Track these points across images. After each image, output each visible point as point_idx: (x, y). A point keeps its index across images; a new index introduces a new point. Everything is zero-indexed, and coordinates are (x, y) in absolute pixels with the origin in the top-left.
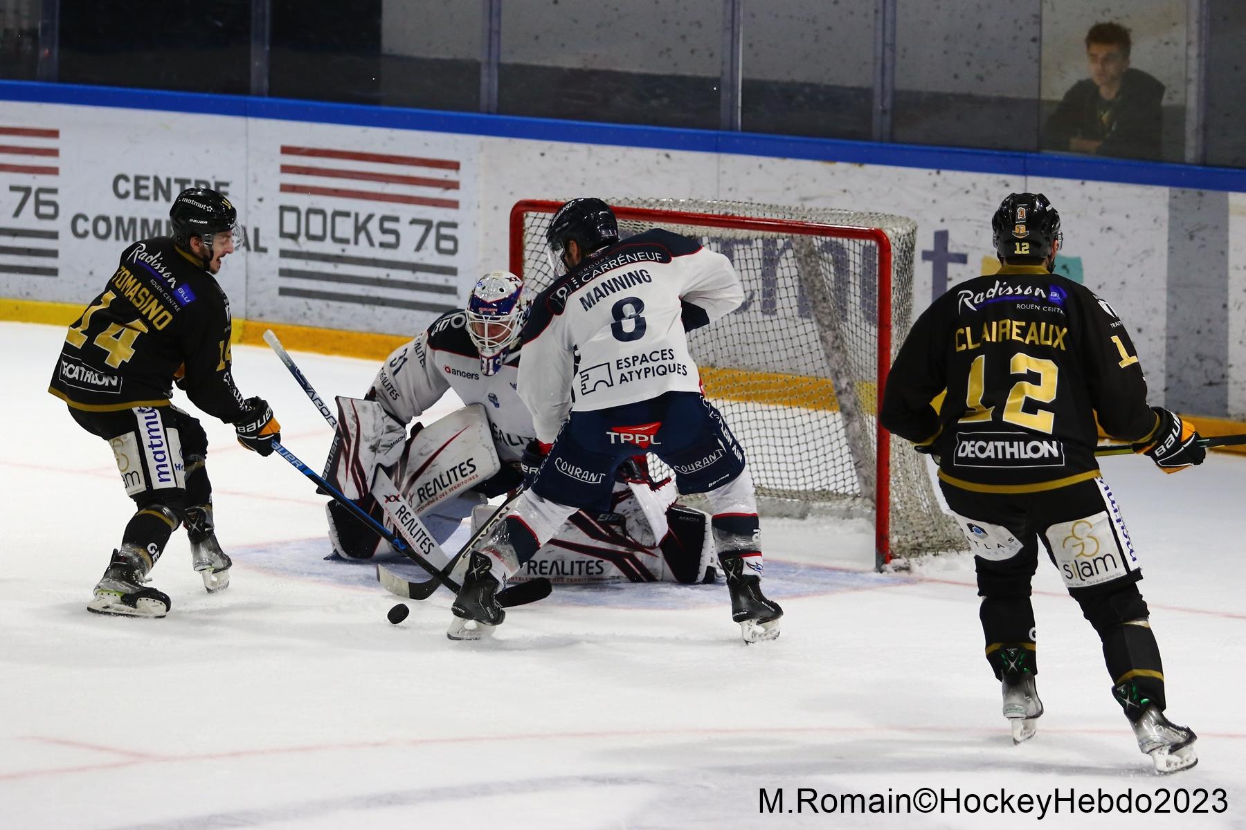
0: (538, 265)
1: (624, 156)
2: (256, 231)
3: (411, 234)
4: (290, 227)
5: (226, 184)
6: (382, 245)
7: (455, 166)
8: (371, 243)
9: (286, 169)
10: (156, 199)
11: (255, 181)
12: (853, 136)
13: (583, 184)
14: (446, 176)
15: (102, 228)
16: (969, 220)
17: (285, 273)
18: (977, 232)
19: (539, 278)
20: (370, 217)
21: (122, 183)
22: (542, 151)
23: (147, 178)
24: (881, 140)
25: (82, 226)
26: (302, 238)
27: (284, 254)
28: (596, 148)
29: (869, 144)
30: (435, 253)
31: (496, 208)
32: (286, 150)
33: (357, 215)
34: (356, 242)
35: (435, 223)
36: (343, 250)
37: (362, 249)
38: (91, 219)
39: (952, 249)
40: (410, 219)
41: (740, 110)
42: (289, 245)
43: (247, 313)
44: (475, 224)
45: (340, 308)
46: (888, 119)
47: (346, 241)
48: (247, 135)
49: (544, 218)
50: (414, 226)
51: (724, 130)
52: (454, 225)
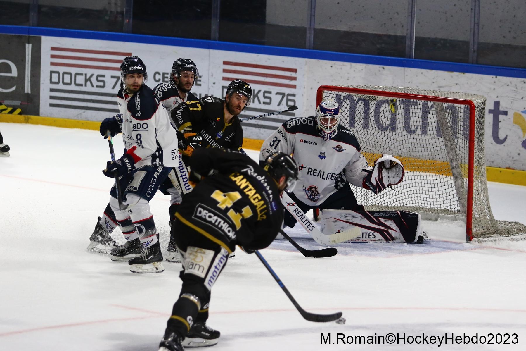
1: (365, 68)
3: (276, 99)
6: (264, 103)
7: (295, 71)
8: (260, 102)
9: (225, 71)
11: (212, 76)
12: (460, 61)
13: (348, 79)
14: (291, 75)
16: (508, 97)
18: (512, 102)
20: (259, 91)
21: (157, 76)
22: (331, 66)
23: (168, 74)
24: (473, 63)
28: (354, 64)
29: (466, 64)
30: (286, 107)
31: (311, 88)
32: (225, 63)
35: (286, 94)
37: (256, 105)
39: (501, 109)
40: (276, 92)
41: (414, 49)
44: (303, 95)
45: (246, 129)
46: (476, 54)
48: (209, 56)
49: (331, 93)
50: (278, 96)
51: (407, 58)
52: (294, 95)
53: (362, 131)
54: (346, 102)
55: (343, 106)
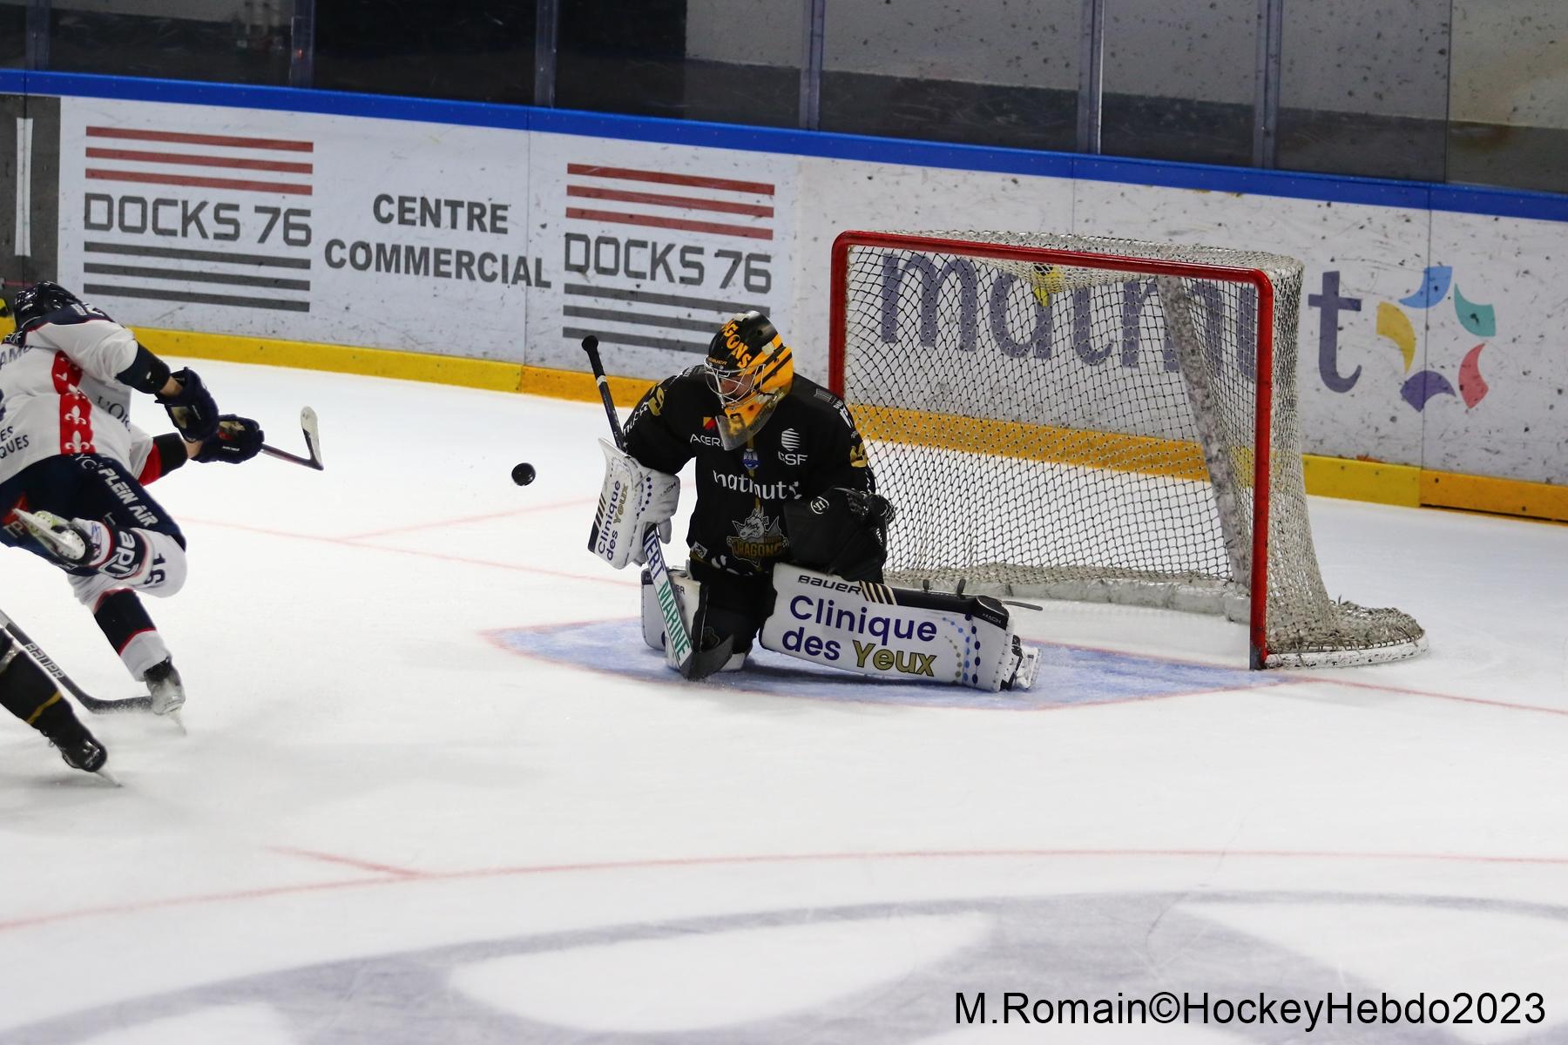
0: (864, 307)
1: (965, 181)
2: (538, 262)
3: (716, 269)
4: (578, 258)
5: (505, 208)
6: (683, 280)
7: (769, 190)
8: (671, 279)
9: (573, 191)
10: (423, 223)
11: (538, 204)
12: (1230, 160)
13: (917, 213)
14: (758, 201)
15: (361, 256)
16: (1363, 260)
17: (570, 311)
18: (1373, 274)
19: (864, 322)
20: (670, 248)
21: (384, 204)
22: (870, 174)
23: (413, 200)
24: (1263, 167)
25: (337, 254)
26: (591, 272)
27: (570, 289)
28: (932, 171)
29: (1246, 169)
30: (745, 290)
31: (815, 239)
32: (574, 169)
33: (654, 245)
34: (653, 277)
35: (744, 256)
36: (638, 286)
37: (660, 285)
38: (348, 245)
39: (1343, 293)
40: (715, 251)
41: (1099, 130)
42: (576, 279)
43: (526, 358)
44: (791, 258)
45: (634, 352)
46: (1271, 141)
47: (641, 275)
48: (529, 151)
49: (871, 253)
50: (720, 259)
51: (1081, 152)
52: (767, 259)
53: (955, 357)
54: (912, 276)
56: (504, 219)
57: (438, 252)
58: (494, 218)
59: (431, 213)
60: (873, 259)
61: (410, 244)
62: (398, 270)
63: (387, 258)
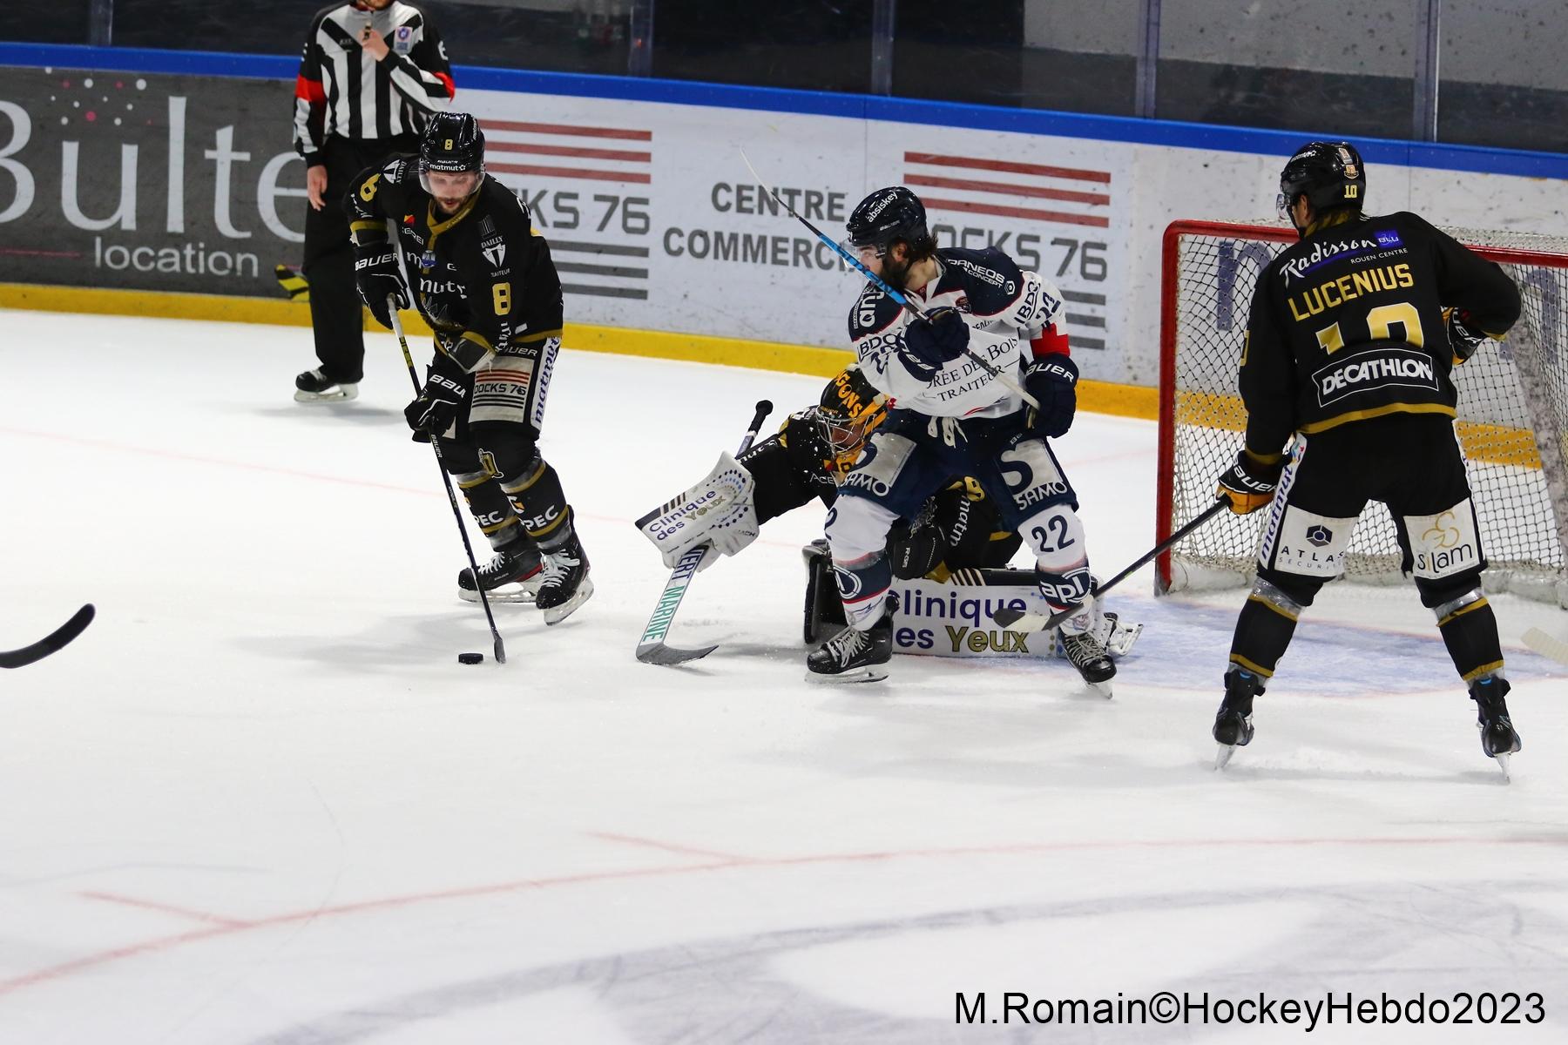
0: (1196, 297)
3: (1053, 256)
5: (842, 196)
7: (1105, 178)
9: (910, 179)
10: (761, 212)
13: (1252, 201)
14: (1094, 189)
15: (699, 244)
19: (1195, 311)
20: (1006, 236)
21: (722, 192)
22: (1205, 163)
23: (751, 188)
25: (675, 241)
30: (1080, 278)
31: (1150, 227)
33: (991, 233)
35: (1080, 244)
38: (687, 234)
40: (1052, 239)
41: (1436, 117)
44: (1127, 246)
48: (866, 139)
49: (1203, 244)
50: (1057, 247)
51: (1418, 140)
52: (1102, 247)
54: (1245, 267)
55: (1239, 276)
56: (840, 207)
57: (776, 240)
58: (832, 206)
59: (768, 202)
60: (1205, 249)
61: (747, 232)
62: (735, 259)
63: (724, 246)
